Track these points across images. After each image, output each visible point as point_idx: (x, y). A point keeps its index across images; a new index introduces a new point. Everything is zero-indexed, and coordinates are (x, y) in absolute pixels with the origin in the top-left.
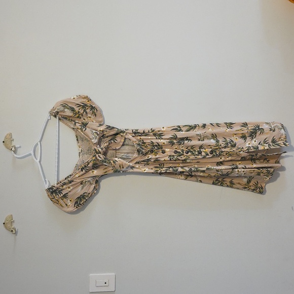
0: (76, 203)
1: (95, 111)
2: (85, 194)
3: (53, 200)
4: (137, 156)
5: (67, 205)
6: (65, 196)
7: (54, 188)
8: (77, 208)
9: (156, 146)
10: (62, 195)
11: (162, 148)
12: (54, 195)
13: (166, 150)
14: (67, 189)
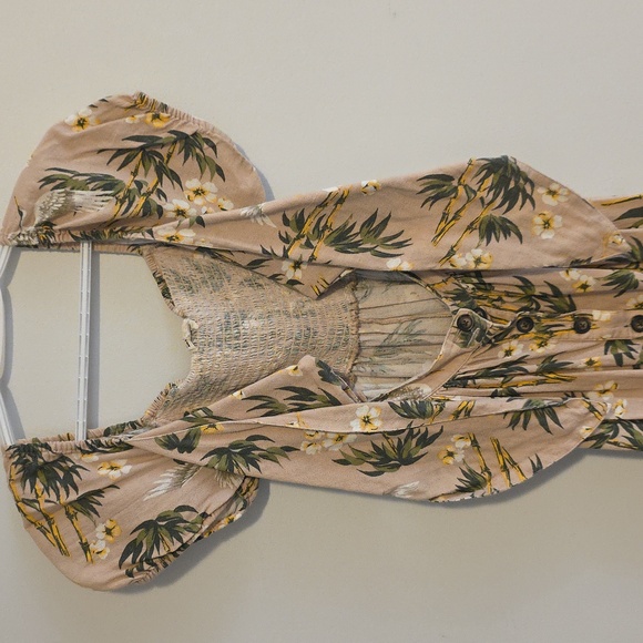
0: (133, 548)
1: (209, 151)
2: (184, 515)
3: (28, 509)
4: (456, 349)
5: (85, 547)
6: (87, 503)
7: (45, 454)
8: (130, 574)
9: (544, 297)
10: (73, 496)
11: (573, 307)
12: (39, 486)
13: (596, 314)
14: (103, 472)
